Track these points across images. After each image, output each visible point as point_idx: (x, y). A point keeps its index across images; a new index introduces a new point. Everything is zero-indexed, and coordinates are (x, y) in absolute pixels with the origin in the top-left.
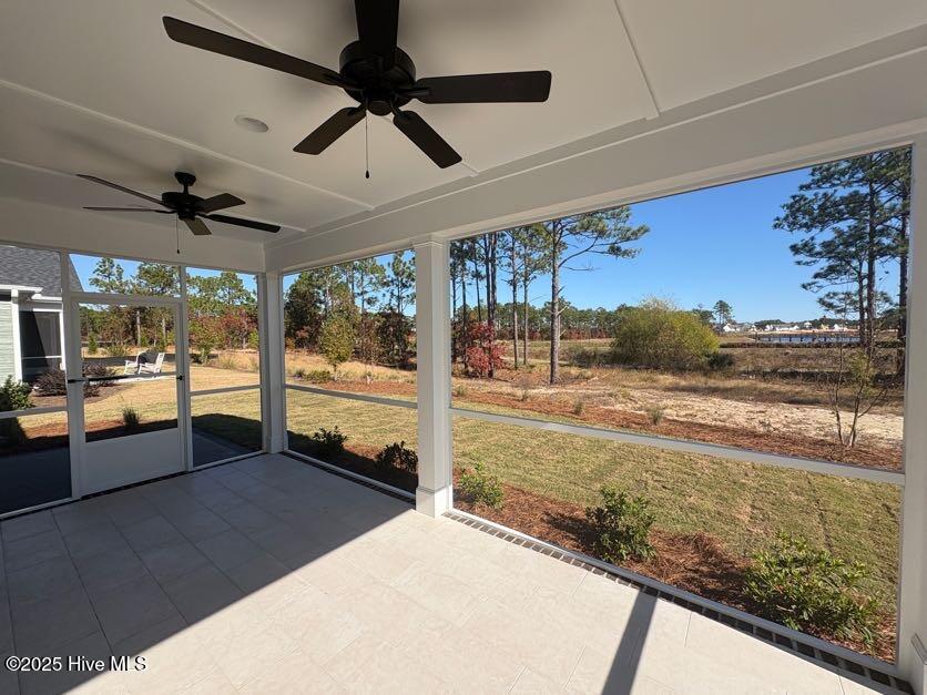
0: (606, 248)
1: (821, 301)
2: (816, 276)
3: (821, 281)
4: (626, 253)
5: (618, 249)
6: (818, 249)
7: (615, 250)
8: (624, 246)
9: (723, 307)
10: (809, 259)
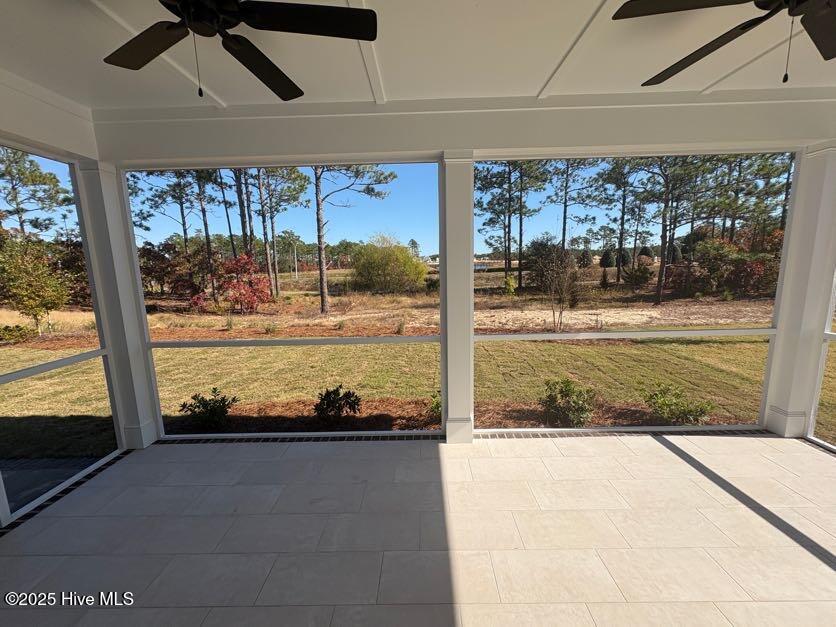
0: (363, 187)
1: (486, 242)
2: (484, 224)
3: (488, 228)
4: (378, 194)
5: (373, 190)
6: (485, 206)
7: (369, 191)
8: (377, 188)
9: (414, 244)
10: (481, 212)
